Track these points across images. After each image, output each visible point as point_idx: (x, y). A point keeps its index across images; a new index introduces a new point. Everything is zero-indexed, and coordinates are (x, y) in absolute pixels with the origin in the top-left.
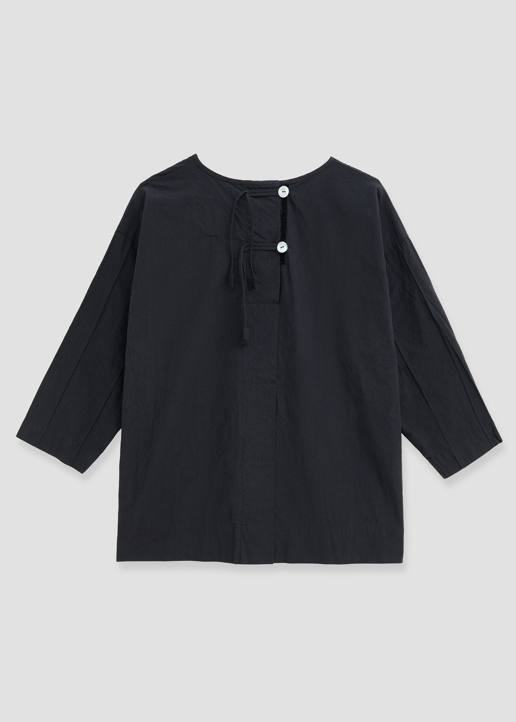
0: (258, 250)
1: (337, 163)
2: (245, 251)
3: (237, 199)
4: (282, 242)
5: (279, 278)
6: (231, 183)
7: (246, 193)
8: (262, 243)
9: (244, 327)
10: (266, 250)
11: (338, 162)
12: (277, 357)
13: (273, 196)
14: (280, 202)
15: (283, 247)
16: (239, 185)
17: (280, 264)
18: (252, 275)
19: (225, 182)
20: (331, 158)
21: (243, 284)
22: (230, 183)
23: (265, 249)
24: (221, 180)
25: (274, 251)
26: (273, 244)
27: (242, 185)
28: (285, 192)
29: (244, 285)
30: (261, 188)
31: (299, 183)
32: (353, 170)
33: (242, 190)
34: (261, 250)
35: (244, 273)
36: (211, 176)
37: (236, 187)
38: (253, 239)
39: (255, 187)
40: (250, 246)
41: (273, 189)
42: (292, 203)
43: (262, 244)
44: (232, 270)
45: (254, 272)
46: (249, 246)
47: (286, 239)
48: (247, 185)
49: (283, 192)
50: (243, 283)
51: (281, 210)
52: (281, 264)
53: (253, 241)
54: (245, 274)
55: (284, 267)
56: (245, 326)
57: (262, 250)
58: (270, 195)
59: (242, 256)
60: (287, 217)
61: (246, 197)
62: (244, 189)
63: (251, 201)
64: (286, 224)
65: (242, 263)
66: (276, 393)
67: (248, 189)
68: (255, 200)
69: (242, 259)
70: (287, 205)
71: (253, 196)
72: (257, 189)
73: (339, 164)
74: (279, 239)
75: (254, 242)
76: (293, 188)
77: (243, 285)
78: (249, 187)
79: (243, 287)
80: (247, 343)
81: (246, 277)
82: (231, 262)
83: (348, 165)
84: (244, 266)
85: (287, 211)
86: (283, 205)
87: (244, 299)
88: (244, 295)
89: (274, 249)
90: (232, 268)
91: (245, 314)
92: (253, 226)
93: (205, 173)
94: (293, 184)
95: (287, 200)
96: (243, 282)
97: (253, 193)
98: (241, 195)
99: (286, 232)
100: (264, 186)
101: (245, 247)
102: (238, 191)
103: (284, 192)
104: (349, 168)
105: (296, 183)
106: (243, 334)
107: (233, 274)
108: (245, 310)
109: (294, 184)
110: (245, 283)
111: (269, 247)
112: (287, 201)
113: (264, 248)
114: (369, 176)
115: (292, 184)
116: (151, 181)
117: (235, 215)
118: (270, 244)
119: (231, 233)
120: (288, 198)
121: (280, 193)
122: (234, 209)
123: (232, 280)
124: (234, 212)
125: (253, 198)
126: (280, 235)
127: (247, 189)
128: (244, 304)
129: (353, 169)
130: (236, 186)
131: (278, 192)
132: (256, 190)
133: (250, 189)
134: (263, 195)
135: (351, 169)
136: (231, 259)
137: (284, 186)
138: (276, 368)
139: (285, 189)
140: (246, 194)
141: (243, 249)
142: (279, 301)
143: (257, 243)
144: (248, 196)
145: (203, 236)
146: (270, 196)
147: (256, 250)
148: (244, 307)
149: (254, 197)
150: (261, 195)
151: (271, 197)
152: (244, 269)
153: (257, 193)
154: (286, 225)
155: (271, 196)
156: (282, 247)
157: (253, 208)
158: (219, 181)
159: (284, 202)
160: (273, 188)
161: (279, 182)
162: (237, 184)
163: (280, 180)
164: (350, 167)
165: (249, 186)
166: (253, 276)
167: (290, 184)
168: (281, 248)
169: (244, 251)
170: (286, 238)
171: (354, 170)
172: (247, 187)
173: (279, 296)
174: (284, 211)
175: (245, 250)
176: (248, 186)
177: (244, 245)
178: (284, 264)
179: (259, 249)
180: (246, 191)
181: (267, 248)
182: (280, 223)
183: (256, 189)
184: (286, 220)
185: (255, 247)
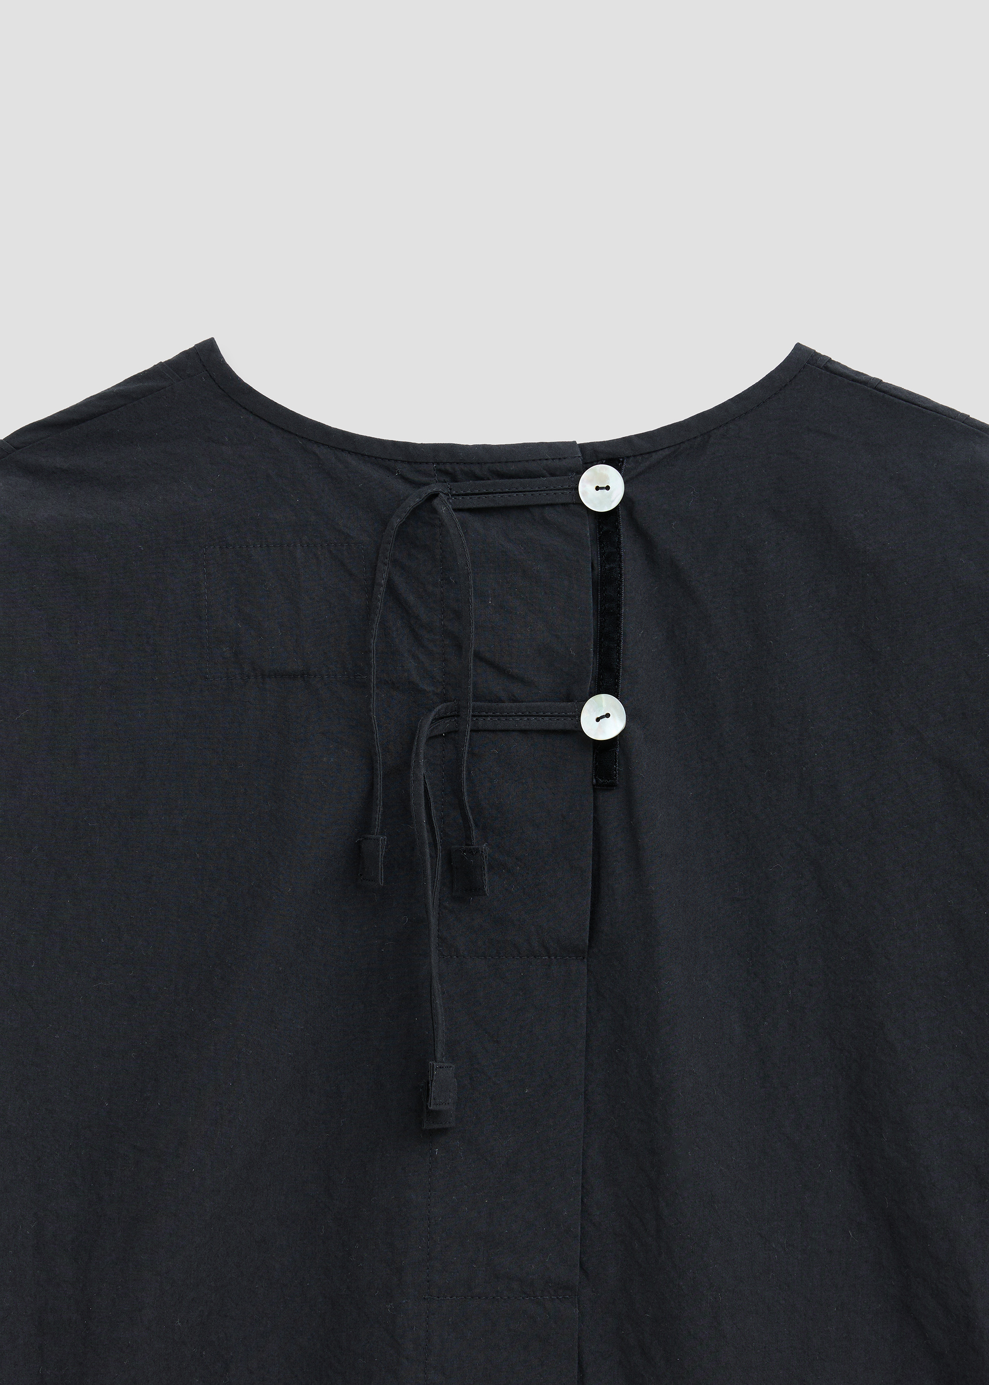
0: (493, 731)
1: (826, 368)
2: (436, 736)
3: (396, 522)
4: (603, 695)
5: (590, 847)
6: (369, 456)
7: (435, 495)
8: (515, 701)
9: (435, 1059)
10: (531, 731)
11: (829, 365)
12: (583, 1187)
13: (557, 504)
14: (587, 530)
15: (608, 715)
16: (403, 461)
17: (595, 790)
18: (468, 838)
19: (343, 450)
20: (799, 349)
21: (430, 877)
22: (363, 455)
23: (527, 727)
24: (323, 445)
25: (565, 732)
26: (563, 704)
27: (416, 463)
28: (608, 488)
29: (434, 877)
30: (501, 476)
31: (667, 452)
32: (895, 396)
33: (419, 485)
34: (507, 731)
35: (432, 830)
36: (277, 427)
37: (391, 471)
38: (471, 687)
39: (477, 469)
40: (458, 716)
41: (553, 479)
42: (642, 534)
43: (514, 705)
44: (378, 816)
45: (477, 825)
46: (453, 716)
47: (617, 684)
48: (438, 463)
49: (597, 488)
50: (429, 871)
51: (595, 562)
52: (597, 788)
53: (471, 695)
54: (437, 832)
55: (612, 802)
56: (438, 1055)
57: (513, 731)
58: (542, 502)
59: (425, 758)
60: (620, 593)
61: (434, 511)
62: (424, 479)
63: (459, 527)
64: (618, 619)
65: (426, 788)
66: (579, 1338)
67: (442, 479)
68: (475, 522)
69: (421, 770)
70: (619, 542)
71: (466, 507)
72: (482, 479)
73: (832, 372)
74: (589, 684)
75: (476, 698)
76: (640, 474)
77: (430, 881)
78: (446, 473)
79: (430, 888)
80: (447, 1126)
81: (439, 847)
82: (372, 786)
83: (871, 378)
84: (432, 800)
85: (620, 568)
86: (601, 542)
87: (434, 940)
88: (433, 921)
89: (568, 727)
90: (380, 808)
91: (438, 1001)
92: (473, 629)
93: (252, 417)
94: (640, 458)
95: (617, 520)
96: (429, 866)
97: (467, 495)
98: (412, 504)
99: (618, 652)
100: (513, 467)
101: (435, 720)
102: (400, 487)
103: (602, 488)
104: (875, 388)
105: (654, 452)
106: (428, 1089)
107: (382, 834)
108: (436, 985)
109: (646, 456)
110: (439, 869)
111: (547, 718)
112: (617, 527)
113: (524, 723)
114: (965, 419)
115: (634, 456)
116: (17, 448)
117: (391, 588)
118: (547, 704)
119: (374, 662)
120: (621, 512)
121: (585, 493)
122: (385, 564)
123: (381, 859)
124: (385, 576)
125: (466, 515)
126: (592, 667)
127: (440, 481)
128: (434, 958)
129: (895, 392)
130: (388, 469)
131: (577, 488)
132: (478, 482)
133: (454, 479)
134: (511, 504)
135: (884, 392)
136: (372, 769)
137: (602, 463)
138: (579, 1234)
139: (606, 478)
140: (436, 502)
141: (426, 730)
142: (590, 947)
143: (490, 701)
144: (443, 507)
145: (249, 677)
146: (543, 506)
147: (485, 731)
148: (435, 972)
149: (471, 511)
150: (502, 504)
151: (549, 513)
152: (433, 812)
153: (483, 497)
154: (618, 625)
155: (547, 505)
156: (602, 717)
157: (468, 556)
158: (316, 449)
159: (605, 528)
160: (553, 475)
161: (578, 450)
162: (396, 461)
163: (583, 437)
164: (880, 386)
165: (448, 467)
166: (474, 841)
167: (628, 457)
168: (598, 720)
169: (430, 738)
170: (617, 677)
171: (900, 398)
172: (440, 471)
173: (588, 923)
174: (607, 567)
175: (436, 732)
176: (442, 467)
177: (430, 711)
178: (611, 786)
179: (499, 727)
180: (434, 488)
181: (534, 723)
182: (591, 617)
183: (478, 478)
184: (619, 606)
185: (481, 719)
